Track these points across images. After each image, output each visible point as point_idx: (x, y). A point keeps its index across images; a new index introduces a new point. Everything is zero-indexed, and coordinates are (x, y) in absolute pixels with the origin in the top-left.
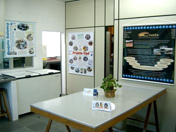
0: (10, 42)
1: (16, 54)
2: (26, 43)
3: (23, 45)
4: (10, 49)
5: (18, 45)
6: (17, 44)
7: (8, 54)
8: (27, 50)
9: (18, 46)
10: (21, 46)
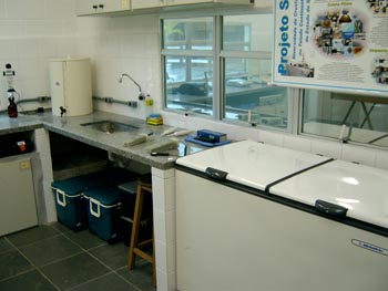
0: (290, 25)
1: (311, 75)
2: (360, 27)
3: (347, 38)
4: (290, 50)
5: (324, 36)
6: (319, 32)
7: (283, 71)
8: (366, 61)
9: (325, 42)
10: (338, 43)
